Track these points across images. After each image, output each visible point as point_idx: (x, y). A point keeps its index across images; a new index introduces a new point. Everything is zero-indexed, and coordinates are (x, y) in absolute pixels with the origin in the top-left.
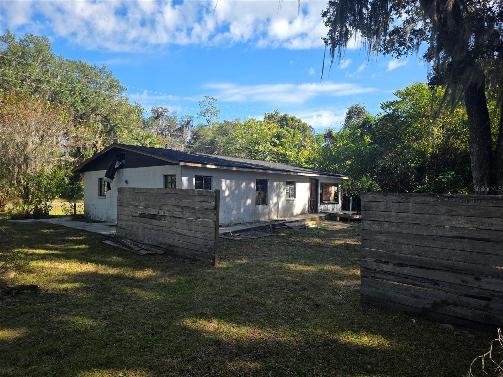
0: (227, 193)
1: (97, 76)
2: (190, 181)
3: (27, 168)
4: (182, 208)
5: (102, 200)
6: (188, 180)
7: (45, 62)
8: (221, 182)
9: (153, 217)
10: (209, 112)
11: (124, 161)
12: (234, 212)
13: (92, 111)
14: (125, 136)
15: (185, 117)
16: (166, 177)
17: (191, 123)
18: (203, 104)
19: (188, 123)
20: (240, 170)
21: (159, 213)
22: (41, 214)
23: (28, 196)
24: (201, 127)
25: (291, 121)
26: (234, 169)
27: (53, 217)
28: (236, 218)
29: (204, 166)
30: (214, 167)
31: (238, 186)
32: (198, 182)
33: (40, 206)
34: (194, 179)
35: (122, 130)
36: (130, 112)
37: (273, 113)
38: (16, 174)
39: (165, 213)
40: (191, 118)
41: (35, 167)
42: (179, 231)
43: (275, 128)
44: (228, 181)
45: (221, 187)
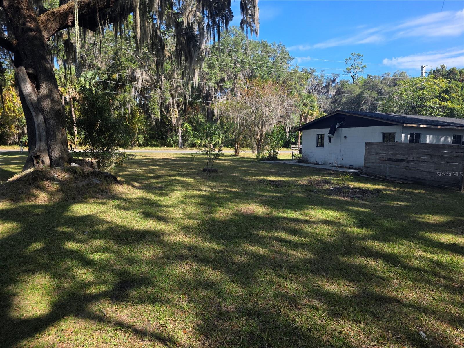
4: (431, 156)
5: (320, 149)
6: (405, 136)
8: (427, 137)
9: (402, 161)
11: (342, 122)
14: (296, 99)
15: (331, 75)
16: (384, 134)
18: (349, 61)
19: (334, 81)
20: (443, 127)
21: (407, 158)
22: (273, 158)
25: (459, 74)
26: (439, 127)
29: (418, 126)
30: (425, 126)
32: (411, 138)
34: (409, 136)
37: (439, 68)
39: (413, 158)
40: (337, 76)
42: (427, 170)
44: (431, 136)
45: (426, 141)
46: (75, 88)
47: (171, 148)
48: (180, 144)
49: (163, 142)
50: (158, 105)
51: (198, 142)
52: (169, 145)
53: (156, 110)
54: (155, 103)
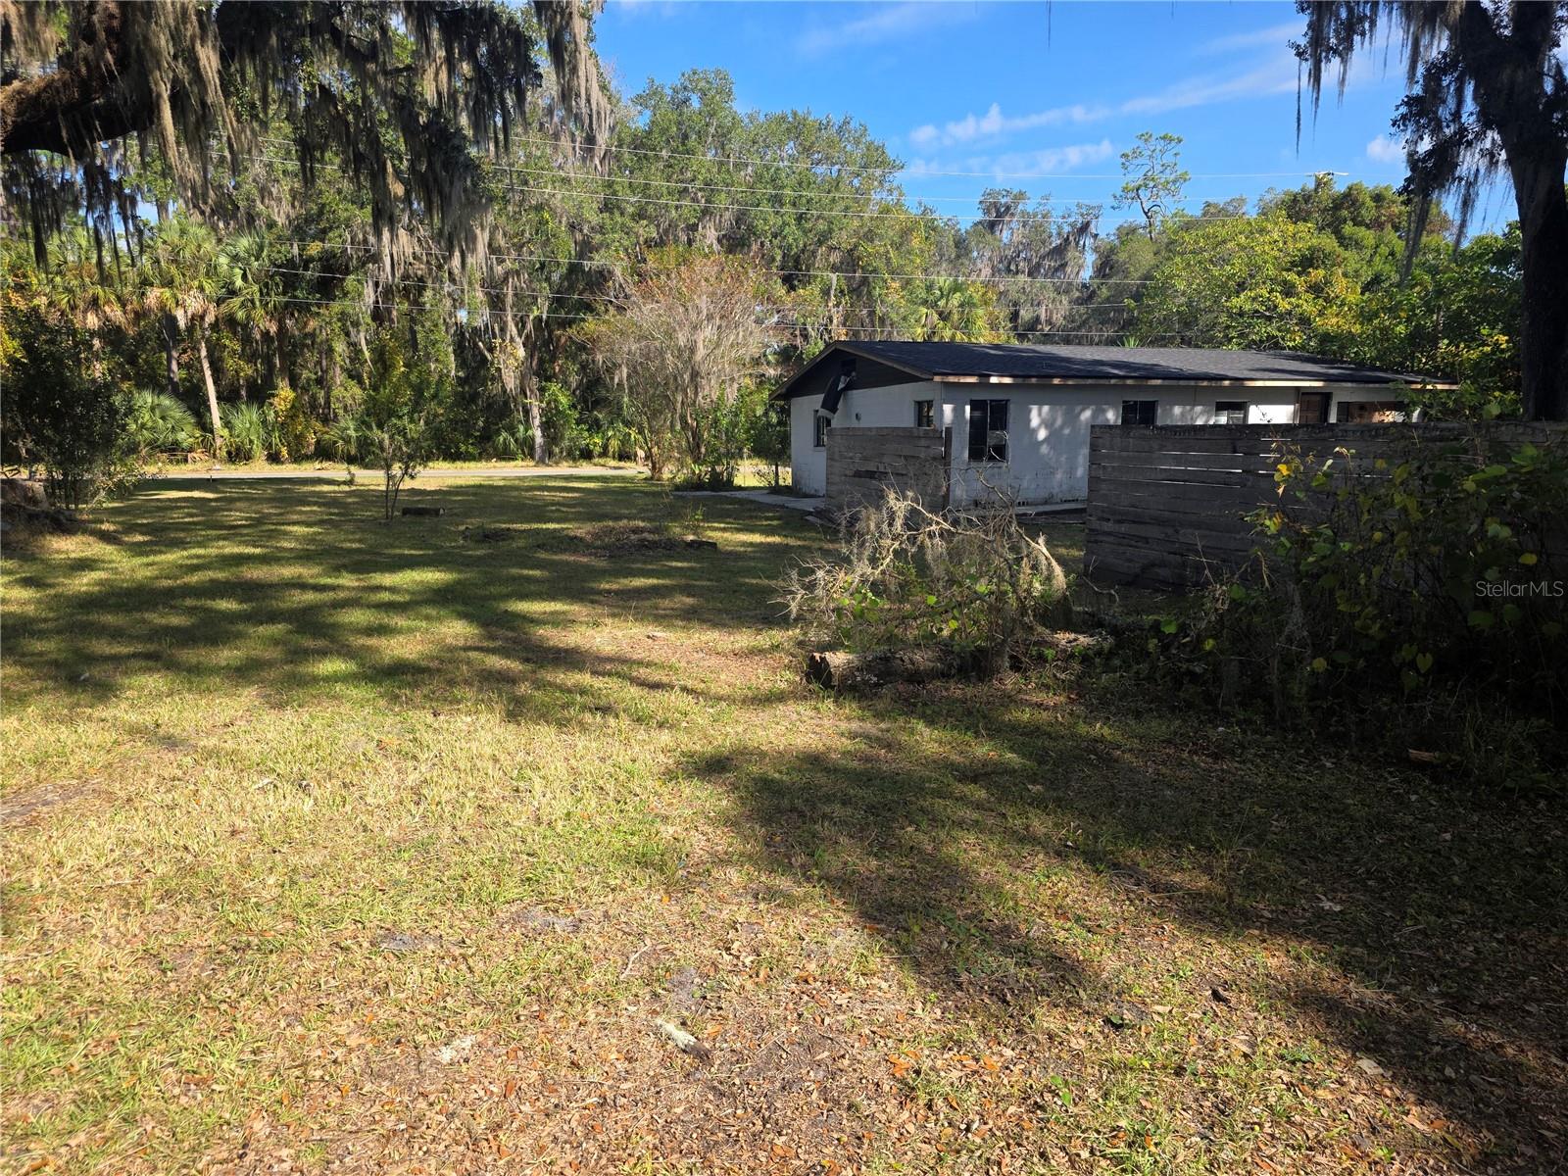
0: (1042, 434)
1: (831, 144)
2: (958, 412)
3: (696, 394)
5: (820, 454)
6: (955, 410)
7: (722, 138)
8: (1030, 411)
9: (872, 475)
10: (1151, 184)
11: (853, 374)
12: (1059, 476)
13: (820, 243)
14: (893, 298)
15: (1075, 209)
16: (919, 404)
17: (1093, 229)
18: (1136, 162)
19: (1084, 229)
20: (1070, 382)
21: (878, 467)
22: (721, 484)
23: (699, 447)
24: (1127, 233)
25: (1370, 204)
27: (740, 488)
28: (1064, 487)
29: (984, 380)
30: (1007, 380)
31: (1072, 418)
32: (977, 414)
33: (718, 469)
34: (968, 408)
35: (885, 281)
36: (906, 233)
37: (1311, 186)
38: (679, 405)
39: (885, 468)
40: (1095, 212)
41: (710, 391)
43: (1308, 236)
44: (1046, 408)
45: (1029, 421)
46: (201, 289)
47: (513, 463)
48: (538, 451)
49: (486, 447)
50: (447, 332)
51: (595, 444)
52: (505, 455)
53: (442, 346)
54: (436, 326)
